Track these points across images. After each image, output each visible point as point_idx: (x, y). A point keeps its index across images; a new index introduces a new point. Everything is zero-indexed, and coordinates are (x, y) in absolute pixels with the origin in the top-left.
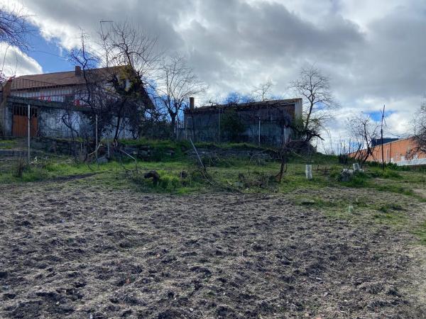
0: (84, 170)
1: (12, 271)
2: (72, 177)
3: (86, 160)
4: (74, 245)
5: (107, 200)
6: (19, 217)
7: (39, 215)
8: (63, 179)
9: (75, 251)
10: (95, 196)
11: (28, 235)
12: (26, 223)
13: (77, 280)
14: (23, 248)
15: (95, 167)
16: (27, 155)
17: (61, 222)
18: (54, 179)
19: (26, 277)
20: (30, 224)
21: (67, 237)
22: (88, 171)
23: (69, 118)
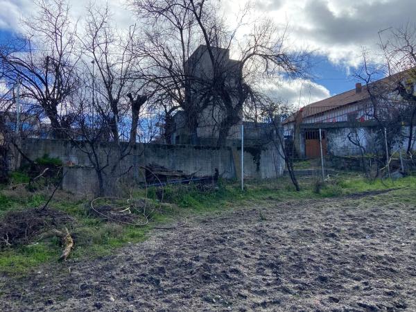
0: (377, 186)
1: (331, 278)
2: (366, 194)
3: (377, 176)
4: (384, 263)
5: (410, 219)
6: (326, 229)
7: (343, 228)
8: (356, 195)
9: (387, 269)
10: (396, 214)
11: (336, 246)
12: (333, 235)
13: (396, 300)
14: (336, 258)
15: (389, 183)
16: (321, 173)
17: (365, 238)
18: (348, 195)
19: (344, 285)
20: (336, 236)
21: (375, 254)
22: (382, 188)
23: (357, 135)
